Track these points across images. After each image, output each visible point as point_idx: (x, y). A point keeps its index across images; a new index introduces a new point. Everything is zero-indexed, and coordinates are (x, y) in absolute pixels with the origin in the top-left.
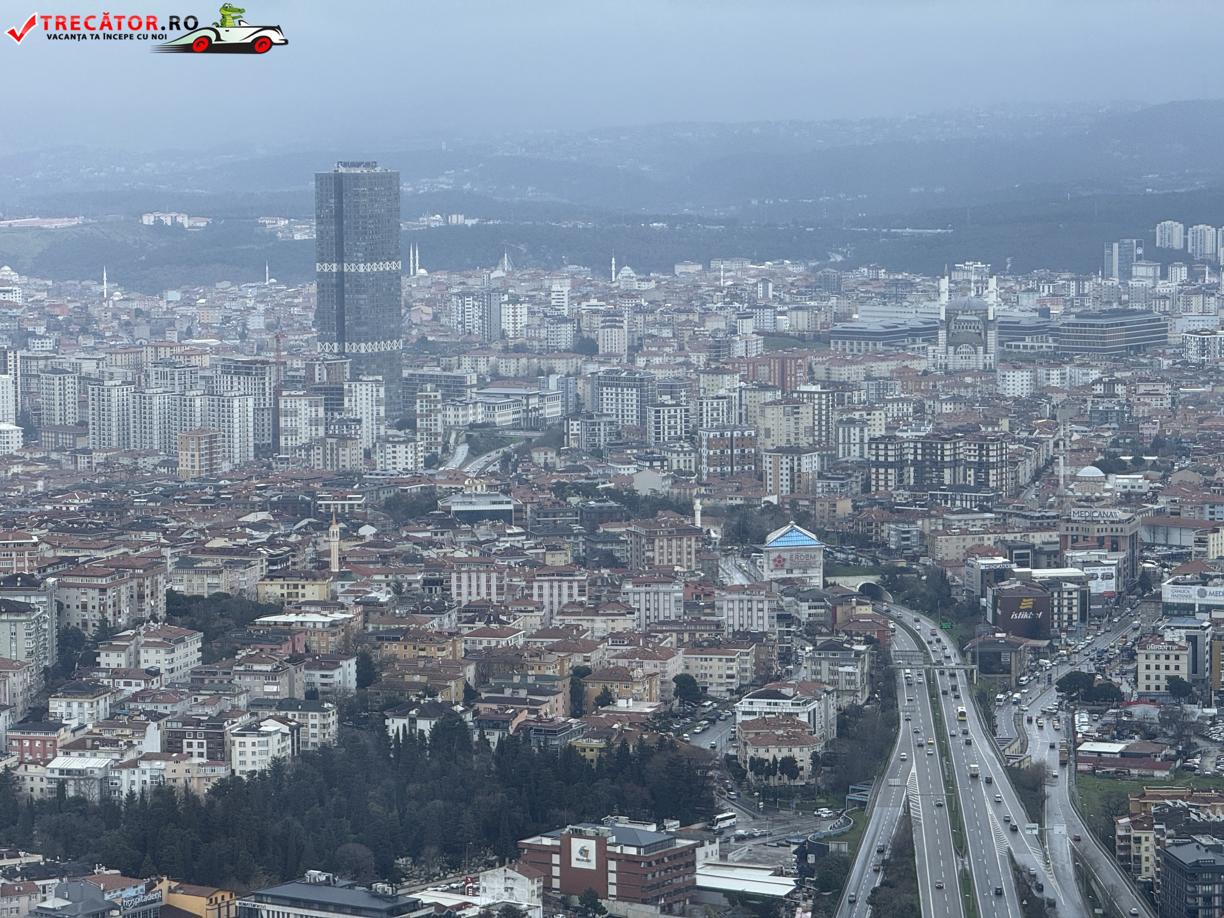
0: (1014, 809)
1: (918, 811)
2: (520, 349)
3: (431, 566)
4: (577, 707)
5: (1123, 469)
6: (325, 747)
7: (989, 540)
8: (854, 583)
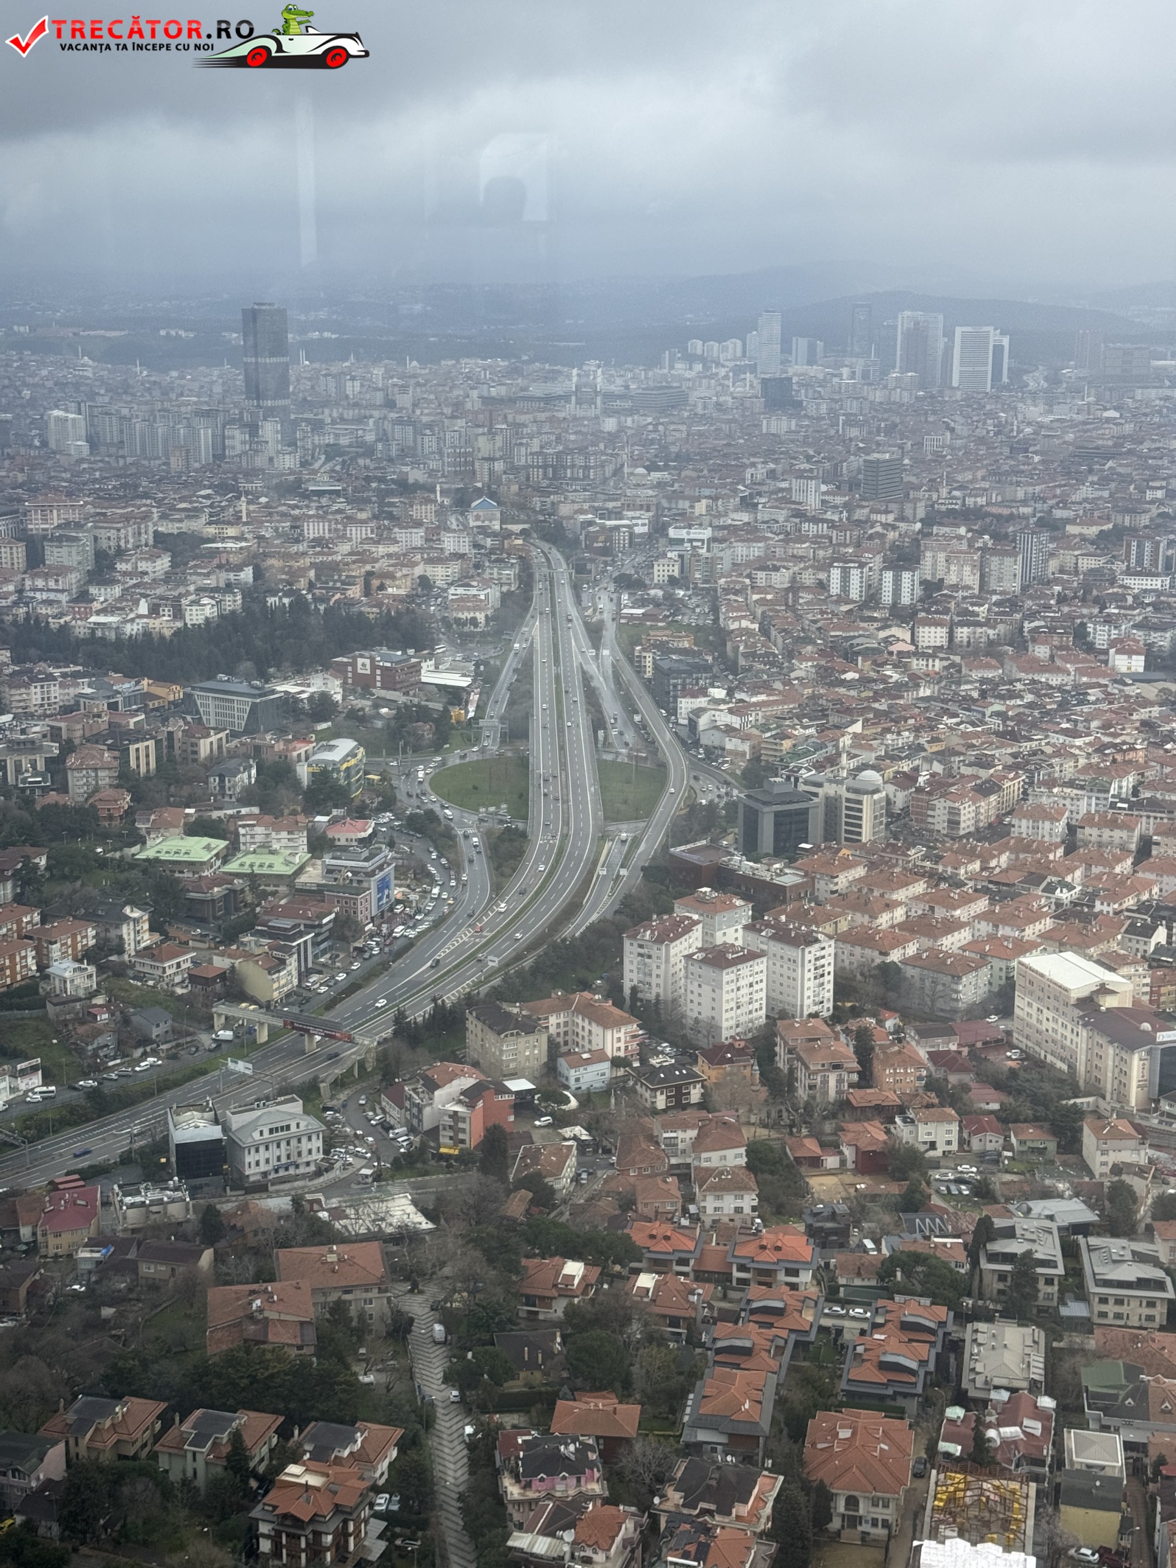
0: (584, 640)
1: (538, 646)
2: (356, 405)
3: (296, 518)
4: (367, 592)
5: (658, 469)
6: (233, 612)
7: (586, 506)
8: (517, 528)
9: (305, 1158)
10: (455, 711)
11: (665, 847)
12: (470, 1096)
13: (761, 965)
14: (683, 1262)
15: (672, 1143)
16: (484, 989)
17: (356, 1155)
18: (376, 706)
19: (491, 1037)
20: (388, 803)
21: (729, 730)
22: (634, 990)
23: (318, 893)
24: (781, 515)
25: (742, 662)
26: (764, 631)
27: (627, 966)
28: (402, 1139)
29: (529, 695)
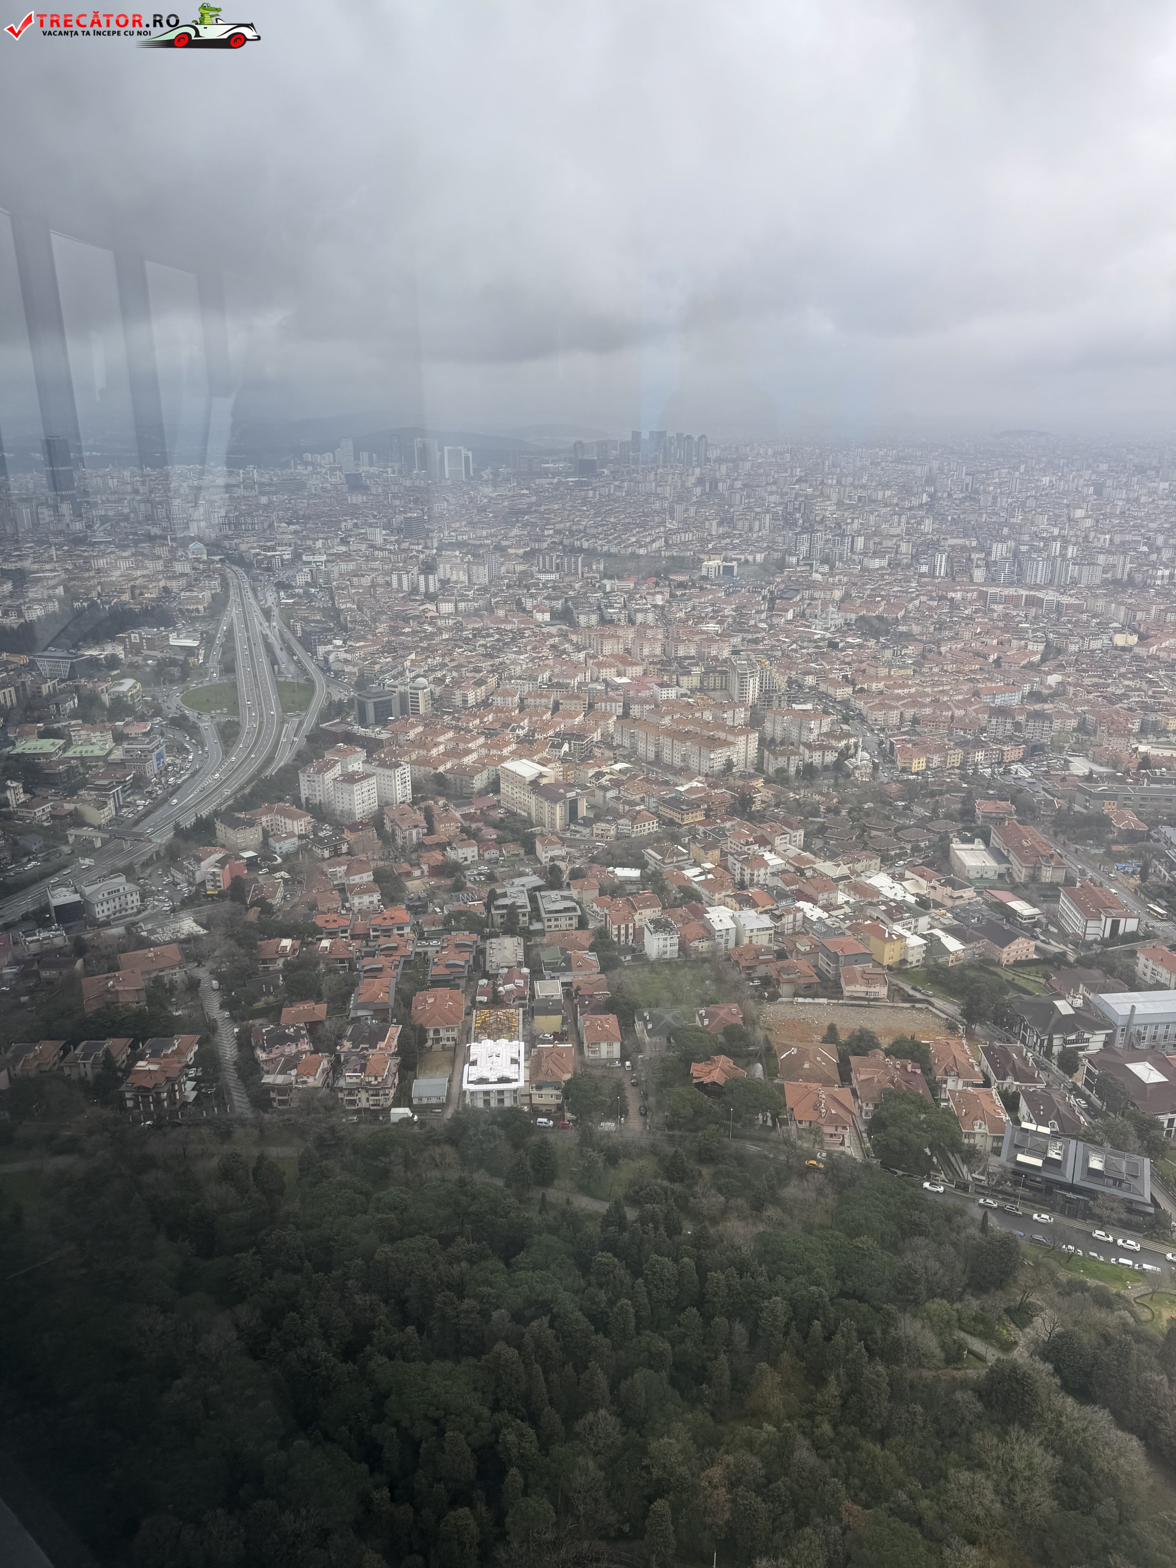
0: (262, 619)
1: (235, 621)
2: (115, 492)
3: (86, 557)
4: (133, 597)
5: (293, 524)
6: (54, 612)
7: (255, 545)
8: (217, 558)
9: (130, 905)
10: (191, 660)
11: (317, 724)
12: (222, 863)
13: (373, 780)
14: (346, 931)
15: (334, 874)
16: (224, 807)
17: (159, 900)
18: (146, 659)
19: (230, 831)
20: (158, 712)
21: (346, 661)
22: (307, 799)
23: (122, 764)
24: (363, 547)
25: (349, 625)
26: (360, 609)
27: (302, 787)
28: (185, 889)
29: (233, 649)
